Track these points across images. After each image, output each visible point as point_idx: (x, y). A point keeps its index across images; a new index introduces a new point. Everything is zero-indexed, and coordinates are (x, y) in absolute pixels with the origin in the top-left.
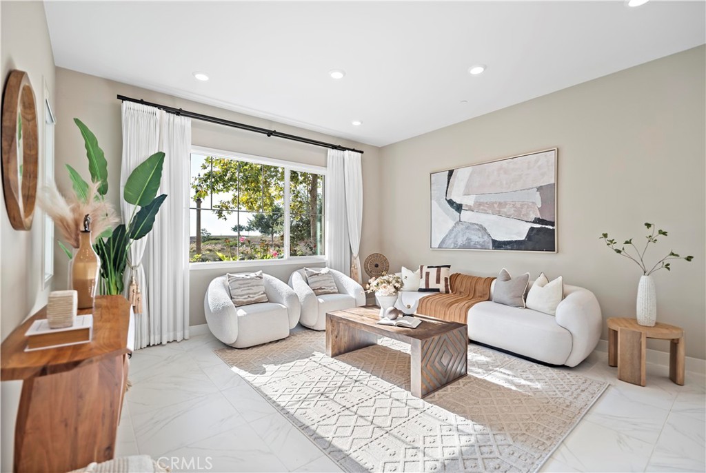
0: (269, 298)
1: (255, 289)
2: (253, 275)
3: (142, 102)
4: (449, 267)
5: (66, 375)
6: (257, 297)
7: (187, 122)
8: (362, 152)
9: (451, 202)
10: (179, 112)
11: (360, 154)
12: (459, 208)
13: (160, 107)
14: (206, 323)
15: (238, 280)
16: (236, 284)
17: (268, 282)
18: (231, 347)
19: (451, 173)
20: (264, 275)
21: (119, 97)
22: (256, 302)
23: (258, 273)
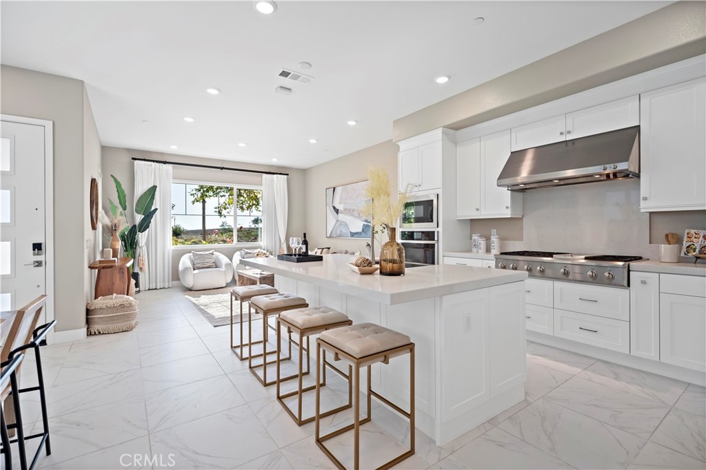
0: (216, 265)
1: (208, 260)
2: (208, 252)
3: (144, 160)
4: (329, 248)
5: (109, 269)
6: (208, 265)
7: (170, 167)
8: (287, 175)
9: (334, 208)
10: (165, 163)
11: (286, 176)
12: (337, 211)
13: (154, 161)
14: (179, 280)
15: (198, 255)
16: (197, 257)
17: (217, 257)
18: (190, 290)
19: (334, 188)
20: (215, 253)
21: (133, 159)
22: (208, 267)
23: (211, 252)
